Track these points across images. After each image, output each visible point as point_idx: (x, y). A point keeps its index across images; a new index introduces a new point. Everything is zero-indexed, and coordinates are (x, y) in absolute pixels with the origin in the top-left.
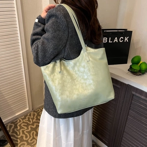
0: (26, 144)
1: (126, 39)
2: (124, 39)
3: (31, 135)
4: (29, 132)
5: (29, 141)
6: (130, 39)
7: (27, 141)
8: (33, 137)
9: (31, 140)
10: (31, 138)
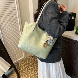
0: (24, 74)
1: (73, 18)
2: (72, 18)
3: (27, 70)
4: (25, 68)
5: (26, 72)
6: (75, 18)
7: (25, 72)
8: (28, 70)
9: (27, 72)
10: (27, 71)
